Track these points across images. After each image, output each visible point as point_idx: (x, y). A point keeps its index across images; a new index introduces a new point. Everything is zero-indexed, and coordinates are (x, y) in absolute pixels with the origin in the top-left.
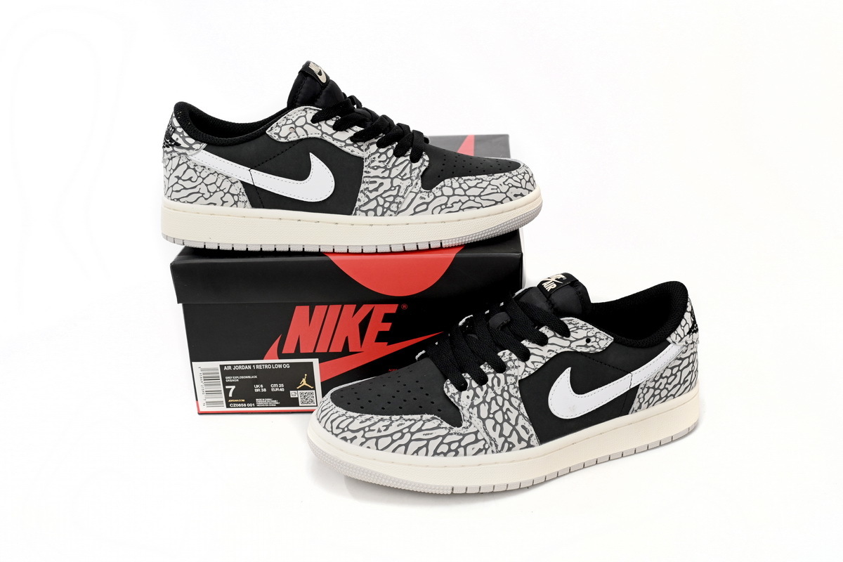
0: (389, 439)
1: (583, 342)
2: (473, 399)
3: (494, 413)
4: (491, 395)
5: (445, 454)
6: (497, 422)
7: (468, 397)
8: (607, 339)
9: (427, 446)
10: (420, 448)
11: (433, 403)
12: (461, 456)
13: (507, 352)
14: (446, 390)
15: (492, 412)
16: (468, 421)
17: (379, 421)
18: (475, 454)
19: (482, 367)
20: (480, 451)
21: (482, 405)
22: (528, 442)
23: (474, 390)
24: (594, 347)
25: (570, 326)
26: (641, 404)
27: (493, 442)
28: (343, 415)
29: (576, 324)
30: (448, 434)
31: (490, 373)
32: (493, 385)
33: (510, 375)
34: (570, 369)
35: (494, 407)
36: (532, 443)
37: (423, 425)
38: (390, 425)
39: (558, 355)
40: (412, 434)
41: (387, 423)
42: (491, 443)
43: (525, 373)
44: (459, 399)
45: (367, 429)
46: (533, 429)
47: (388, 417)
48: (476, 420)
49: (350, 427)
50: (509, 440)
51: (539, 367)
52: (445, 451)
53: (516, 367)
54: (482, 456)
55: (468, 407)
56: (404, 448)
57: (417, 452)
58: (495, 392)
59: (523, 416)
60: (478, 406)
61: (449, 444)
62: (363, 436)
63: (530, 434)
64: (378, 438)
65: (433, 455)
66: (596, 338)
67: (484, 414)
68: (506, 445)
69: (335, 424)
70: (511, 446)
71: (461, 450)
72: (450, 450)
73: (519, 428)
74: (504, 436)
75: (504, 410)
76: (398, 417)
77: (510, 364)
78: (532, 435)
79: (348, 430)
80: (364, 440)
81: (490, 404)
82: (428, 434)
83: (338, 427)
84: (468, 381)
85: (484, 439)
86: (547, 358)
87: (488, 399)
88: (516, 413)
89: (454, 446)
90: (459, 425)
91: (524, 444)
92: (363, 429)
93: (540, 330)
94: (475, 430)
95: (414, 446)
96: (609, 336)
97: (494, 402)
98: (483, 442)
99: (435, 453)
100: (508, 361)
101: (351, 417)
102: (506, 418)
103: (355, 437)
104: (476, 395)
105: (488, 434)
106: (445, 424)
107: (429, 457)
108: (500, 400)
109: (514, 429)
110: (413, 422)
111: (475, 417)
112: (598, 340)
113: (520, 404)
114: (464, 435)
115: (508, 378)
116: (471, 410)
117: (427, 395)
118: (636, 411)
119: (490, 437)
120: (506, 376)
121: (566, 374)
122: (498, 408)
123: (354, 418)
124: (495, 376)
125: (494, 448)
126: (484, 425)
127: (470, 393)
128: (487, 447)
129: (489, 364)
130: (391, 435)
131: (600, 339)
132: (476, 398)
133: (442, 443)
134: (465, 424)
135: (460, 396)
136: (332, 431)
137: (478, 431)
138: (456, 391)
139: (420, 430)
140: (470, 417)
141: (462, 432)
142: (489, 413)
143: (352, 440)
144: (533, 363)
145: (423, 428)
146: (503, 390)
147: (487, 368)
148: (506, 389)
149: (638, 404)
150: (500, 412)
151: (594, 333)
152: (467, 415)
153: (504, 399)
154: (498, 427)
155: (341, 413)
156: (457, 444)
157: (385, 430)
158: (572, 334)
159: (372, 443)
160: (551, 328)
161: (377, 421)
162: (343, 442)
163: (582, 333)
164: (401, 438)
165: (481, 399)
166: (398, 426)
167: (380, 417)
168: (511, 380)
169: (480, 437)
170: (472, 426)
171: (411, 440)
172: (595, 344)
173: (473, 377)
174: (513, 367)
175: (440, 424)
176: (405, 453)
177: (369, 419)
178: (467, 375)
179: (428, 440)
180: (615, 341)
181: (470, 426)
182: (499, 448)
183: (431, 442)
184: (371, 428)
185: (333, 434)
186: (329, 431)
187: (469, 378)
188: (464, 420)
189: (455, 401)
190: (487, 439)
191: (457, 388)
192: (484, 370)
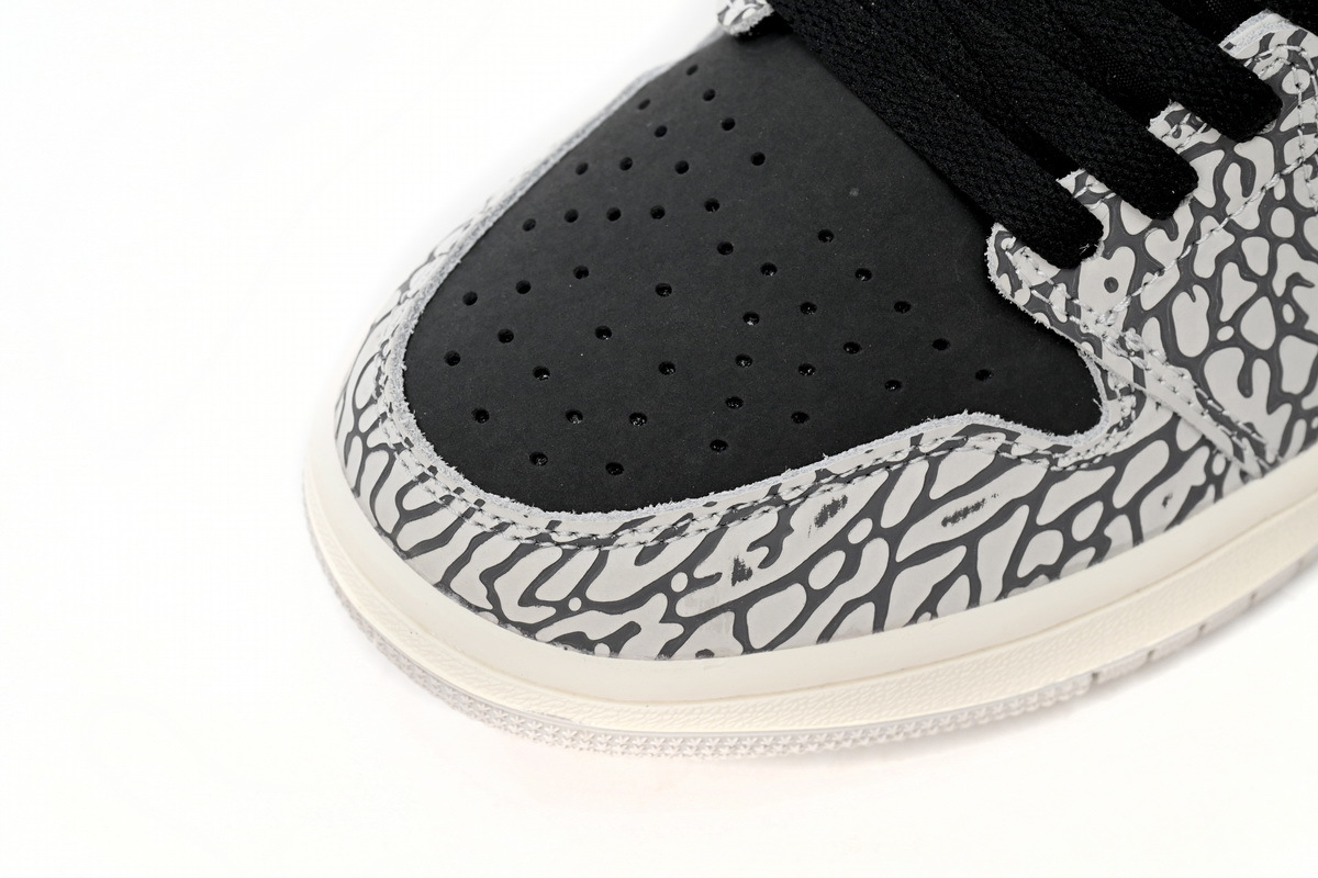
0: (796, 596)
2: (1136, 282)
3: (1235, 321)
4: (1215, 239)
5: (1052, 572)
6: (1251, 353)
7: (1111, 285)
9: (969, 567)
10: (940, 589)
11: (941, 344)
12: (1122, 549)
13: (1267, 23)
14: (1003, 284)
15: (1226, 314)
16: (1127, 391)
17: (723, 526)
18: (1179, 518)
19: (1158, 126)
20: (1196, 495)
21: (1181, 303)
23: (1137, 243)
27: (1245, 443)
28: (540, 540)
30: (1053, 477)
31: (1202, 149)
32: (1222, 198)
33: (1295, 130)
35: (1236, 289)
37: (930, 478)
38: (783, 528)
40: (894, 536)
41: (766, 522)
42: (1238, 452)
44: (1072, 309)
45: (679, 583)
47: (757, 491)
48: (1169, 387)
49: (595, 593)
52: (1051, 560)
54: (1208, 515)
55: (1117, 329)
56: (868, 609)
57: (929, 606)
58: (1232, 227)
60: (1163, 311)
61: (1064, 523)
62: (670, 616)
64: (740, 607)
65: (1003, 594)
67: (1192, 341)
68: (1299, 426)
69: (510, 587)
71: (1119, 529)
72: (1071, 548)
74: (1287, 396)
75: (1279, 287)
76: (805, 475)
77: (1293, 82)
79: (588, 605)
80: (676, 630)
81: (1213, 285)
82: (965, 513)
83: (528, 599)
84: (1100, 211)
85: (1204, 441)
87: (1204, 268)
89: (1083, 527)
90: (1086, 417)
92: (662, 585)
94: (1164, 418)
95: (911, 587)
98: (1204, 452)
99: (1012, 582)
101: (581, 544)
102: (1288, 314)
103: (632, 629)
104: (1147, 265)
105: (1219, 418)
106: (1032, 439)
107: (989, 609)
108: (1255, 252)
110: (881, 477)
111: (1155, 362)
114: (1120, 460)
116: (1132, 337)
117: (902, 307)
119: (1231, 425)
120: (1279, 141)
122: (1252, 287)
123: (602, 544)
124: (1232, 157)
125: (1251, 463)
126: (1200, 381)
127: (1119, 261)
128: (1218, 468)
129: (1189, 106)
130: (800, 575)
132: (1148, 276)
133: (1031, 529)
134: (1112, 411)
135: (1073, 293)
136: (497, 611)
137: (1176, 418)
138: (1048, 271)
139: (923, 507)
140: (1139, 375)
141: (1109, 449)
142: (1214, 323)
143: (616, 642)
145: (936, 493)
146: (1268, 205)
147: (1186, 129)
148: (1280, 194)
150: (1264, 304)
152: (1120, 367)
153: (1275, 242)
154: (1261, 370)
155: (525, 534)
156: (1097, 509)
157: (765, 564)
159: (719, 632)
161: (712, 525)
162: (573, 655)
164: (848, 572)
165: (1172, 276)
166: (821, 521)
167: (725, 500)
168: (1299, 147)
169: (1186, 441)
170: (1149, 406)
171: (894, 569)
173: (1125, 188)
174: (1309, 93)
175: (1005, 448)
176: (879, 625)
177: (675, 531)
178: (1090, 182)
179: (971, 540)
181: (1138, 408)
182: (1272, 454)
183: (985, 543)
184: (699, 573)
185: (504, 621)
186: (478, 610)
187: (1102, 196)
188: (1111, 395)
189: (1051, 316)
190: (1218, 435)
191: (1052, 261)
192: (1170, 142)
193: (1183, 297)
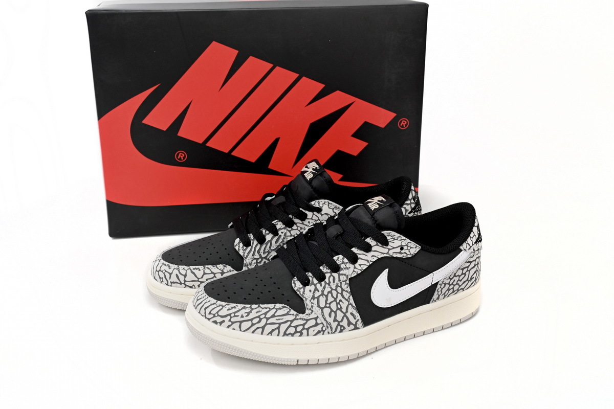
0: (249, 323)
1: (398, 250)
2: (314, 292)
3: (330, 304)
4: (328, 289)
5: (292, 335)
6: (332, 311)
7: (310, 291)
8: (416, 247)
9: (278, 328)
10: (273, 330)
11: (283, 295)
12: (305, 336)
13: (341, 256)
14: (293, 285)
15: (328, 302)
16: (310, 309)
17: (242, 309)
18: (315, 335)
19: (321, 268)
20: (319, 332)
21: (321, 297)
22: (355, 325)
23: (315, 285)
24: (406, 254)
25: (388, 238)
26: (439, 296)
27: (329, 326)
28: (214, 304)
29: (393, 236)
30: (295, 319)
31: (327, 272)
32: (330, 282)
33: (342, 274)
34: (387, 270)
35: (330, 299)
36: (358, 326)
37: (276, 312)
38: (251, 312)
39: (379, 259)
40: (268, 319)
41: (248, 310)
42: (327, 327)
43: (354, 273)
44: (304, 292)
45: (233, 315)
46: (359, 316)
47: (249, 306)
48: (317, 311)
49: (220, 314)
50: (341, 324)
51: (364, 268)
52: (293, 333)
53: (348, 268)
54: (320, 336)
55: (310, 298)
56: (261, 330)
57: (271, 333)
58: (331, 288)
59: (352, 305)
60: (318, 298)
61: (296, 327)
62: (230, 321)
63: (357, 319)
64: (241, 322)
65: (283, 336)
66: (408, 246)
67: (322, 304)
68: (339, 327)
69: (208, 311)
70: (342, 328)
71: (305, 332)
72: (296, 332)
73: (348, 315)
74: (337, 321)
75: (338, 301)
76: (257, 306)
77: (342, 266)
78: (358, 320)
79: (218, 315)
80: (230, 323)
81: (327, 296)
82: (280, 319)
83: (210, 313)
84: (310, 278)
85: (322, 323)
86: (371, 261)
87: (326, 293)
88: (346, 303)
89: (299, 329)
90: (303, 312)
91: (352, 327)
92: (230, 315)
93: (366, 240)
94: (316, 316)
95: (268, 328)
96: (418, 245)
97: (330, 295)
98: (321, 325)
99: (285, 334)
100: (341, 264)
101: (220, 305)
102: (339, 307)
103: (224, 321)
104: (316, 289)
105: (325, 319)
106: (293, 312)
107: (280, 337)
108: (334, 293)
109: (345, 315)
110: (268, 309)
111: (315, 306)
112: (409, 248)
113: (349, 296)
114: (307, 320)
115: (341, 276)
116: (312, 300)
117: (279, 288)
118: (435, 301)
119: (327, 322)
120: (339, 275)
121: (385, 274)
122: (333, 299)
123: (223, 306)
124: (331, 275)
125: (329, 330)
126: (322, 312)
127: (312, 288)
128: (324, 329)
129: (327, 266)
130: (251, 320)
131: (411, 248)
132: (316, 292)
133: (290, 326)
134: (307, 312)
135: (304, 290)
136: (205, 316)
137: (318, 317)
138: (301, 286)
139: (273, 316)
140: (312, 306)
141: (305, 318)
142: (326, 303)
143: (221, 323)
144: (360, 265)
145: (276, 315)
146: (337, 286)
147: (325, 269)
148: (339, 285)
149: (437, 296)
150: (335, 302)
151: (407, 243)
152: (310, 305)
153: (338, 293)
154: (333, 314)
155: (212, 302)
156: (302, 327)
157: (246, 316)
158: (390, 244)
159: (236, 325)
160: (375, 239)
161: (240, 308)
162: (214, 324)
163: (397, 243)
164: (259, 322)
165: (320, 293)
166: (257, 313)
167: (243, 306)
168: (343, 278)
169: (319, 322)
170: (313, 313)
171: (266, 324)
172: (407, 252)
173: (315, 276)
174: (345, 268)
175: (289, 312)
176: (262, 334)
177: (234, 307)
178: (310, 274)
179: (280, 324)
180: (422, 249)
181: (311, 313)
182: (334, 330)
183: (282, 325)
184: (236, 314)
185: (206, 318)
186: (203, 316)
187: (311, 276)
188: (307, 309)
189: (300, 294)
190: (325, 323)
191: (302, 284)
192: (323, 270)
193: (322, 297)
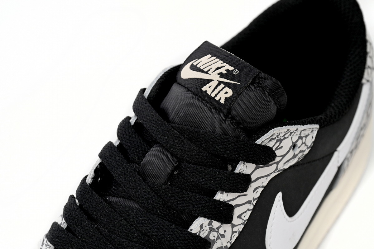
1: (291, 153)
8: (311, 131)
24: (302, 151)
25: (271, 144)
29: (277, 136)
34: (280, 193)
39: (265, 188)
43: (234, 234)
51: (247, 217)
53: (222, 235)
66: (301, 138)
86: (254, 199)
93: (237, 171)
96: (313, 125)
100: (209, 233)
112: (303, 139)
131: (306, 137)
144: (239, 217)
151: (299, 133)
158: (278, 153)
163: (287, 144)
172: (302, 147)
174: (218, 238)
180: (319, 127)
